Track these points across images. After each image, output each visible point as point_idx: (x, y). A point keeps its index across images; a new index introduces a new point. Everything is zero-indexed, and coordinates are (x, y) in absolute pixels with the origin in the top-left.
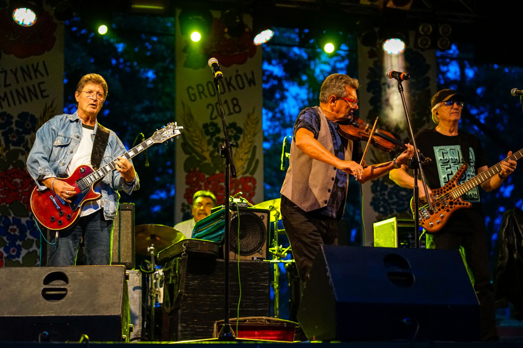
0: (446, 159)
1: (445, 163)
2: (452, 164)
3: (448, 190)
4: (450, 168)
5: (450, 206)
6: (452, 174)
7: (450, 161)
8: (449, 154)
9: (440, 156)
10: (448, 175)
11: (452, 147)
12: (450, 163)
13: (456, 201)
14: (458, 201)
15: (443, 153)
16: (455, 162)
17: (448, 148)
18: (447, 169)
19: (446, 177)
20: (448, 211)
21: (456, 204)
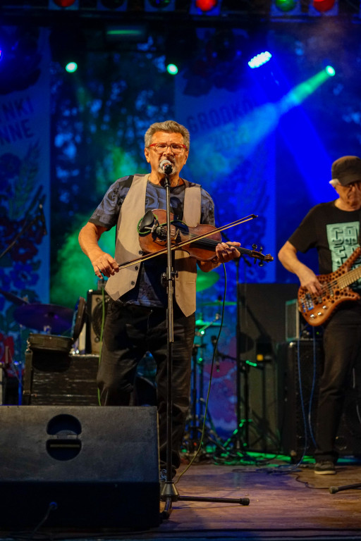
0: (340, 240)
1: (339, 244)
2: (346, 246)
3: (337, 277)
4: (344, 250)
5: (335, 297)
6: (346, 257)
7: (345, 242)
8: (344, 234)
9: (333, 236)
10: (342, 258)
11: (350, 224)
12: (344, 244)
13: (342, 291)
14: (345, 291)
15: (337, 233)
16: (350, 243)
17: (343, 226)
18: (341, 251)
19: (340, 261)
20: (333, 302)
21: (342, 294)
